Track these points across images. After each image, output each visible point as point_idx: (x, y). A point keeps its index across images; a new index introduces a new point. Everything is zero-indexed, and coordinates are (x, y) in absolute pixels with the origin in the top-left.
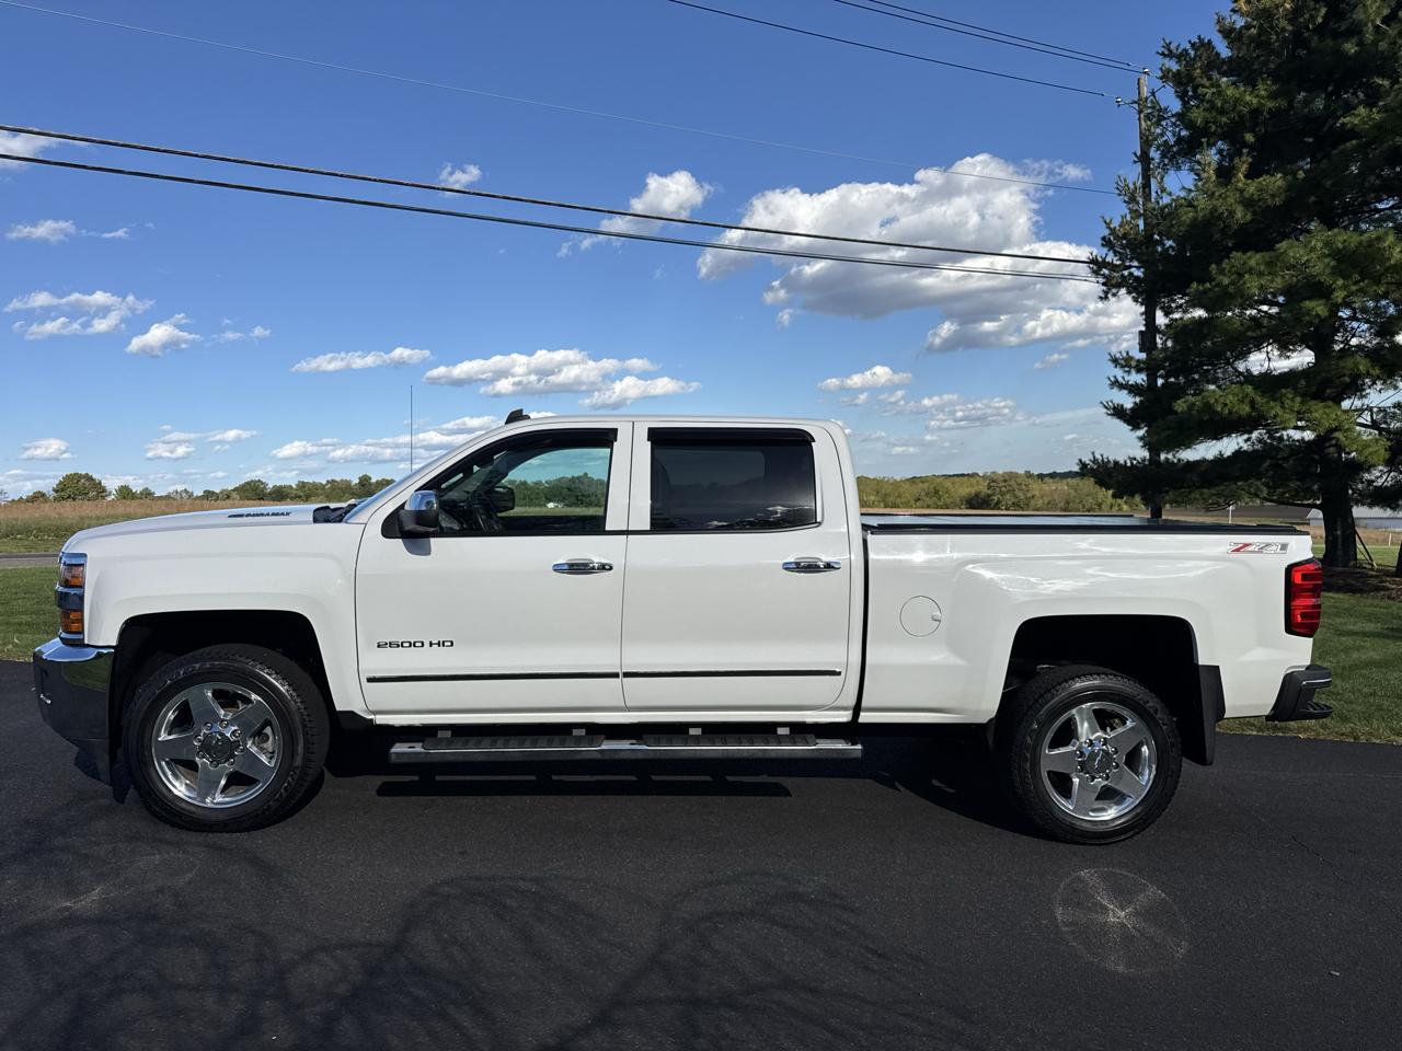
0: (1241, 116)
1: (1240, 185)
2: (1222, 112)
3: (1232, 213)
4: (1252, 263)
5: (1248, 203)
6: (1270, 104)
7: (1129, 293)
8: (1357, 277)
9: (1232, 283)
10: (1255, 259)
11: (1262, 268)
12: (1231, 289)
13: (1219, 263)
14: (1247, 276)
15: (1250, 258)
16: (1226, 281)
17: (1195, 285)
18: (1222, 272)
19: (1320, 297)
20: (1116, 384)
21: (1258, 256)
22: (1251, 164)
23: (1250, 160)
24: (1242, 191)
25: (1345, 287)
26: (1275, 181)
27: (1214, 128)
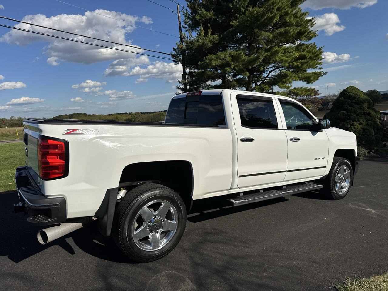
0: (207, 19)
1: (209, 37)
2: (203, 17)
3: (207, 44)
4: (213, 57)
5: (211, 41)
6: (214, 17)
7: (181, 63)
8: (236, 62)
9: (209, 62)
10: (213, 56)
11: (215, 59)
12: (209, 64)
13: (206, 57)
14: (212, 61)
15: (212, 56)
16: (207, 62)
17: (200, 62)
18: (206, 59)
19: (229, 67)
20: (178, 88)
21: (214, 55)
22: (212, 31)
23: (212, 30)
24: (210, 38)
25: (234, 64)
26: (216, 37)
27: (201, 21)
